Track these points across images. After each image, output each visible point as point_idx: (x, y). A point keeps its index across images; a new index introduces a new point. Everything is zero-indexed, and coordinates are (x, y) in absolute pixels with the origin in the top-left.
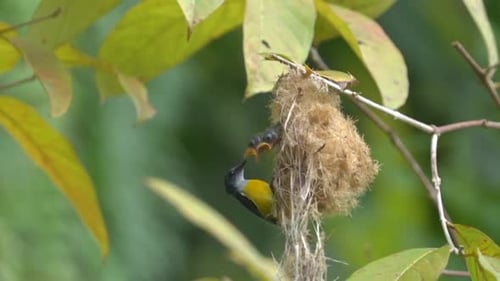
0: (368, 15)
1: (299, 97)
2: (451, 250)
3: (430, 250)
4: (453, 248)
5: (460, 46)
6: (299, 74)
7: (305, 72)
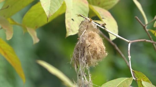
0: (106, 9)
1: (87, 28)
2: (133, 79)
3: (126, 78)
4: (134, 78)
5: (137, 18)
6: (88, 21)
7: (90, 20)
